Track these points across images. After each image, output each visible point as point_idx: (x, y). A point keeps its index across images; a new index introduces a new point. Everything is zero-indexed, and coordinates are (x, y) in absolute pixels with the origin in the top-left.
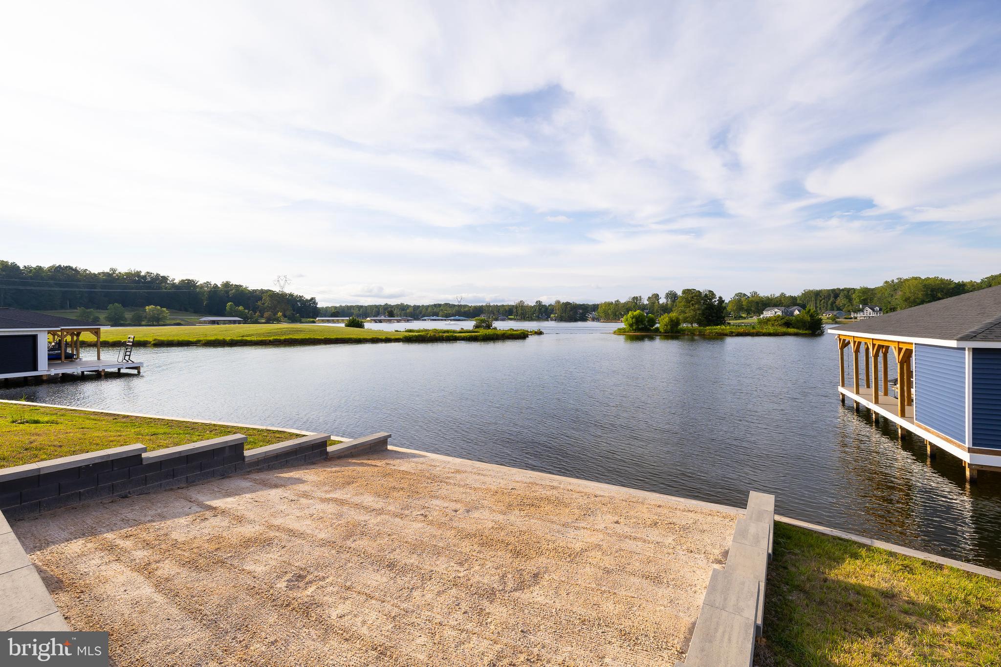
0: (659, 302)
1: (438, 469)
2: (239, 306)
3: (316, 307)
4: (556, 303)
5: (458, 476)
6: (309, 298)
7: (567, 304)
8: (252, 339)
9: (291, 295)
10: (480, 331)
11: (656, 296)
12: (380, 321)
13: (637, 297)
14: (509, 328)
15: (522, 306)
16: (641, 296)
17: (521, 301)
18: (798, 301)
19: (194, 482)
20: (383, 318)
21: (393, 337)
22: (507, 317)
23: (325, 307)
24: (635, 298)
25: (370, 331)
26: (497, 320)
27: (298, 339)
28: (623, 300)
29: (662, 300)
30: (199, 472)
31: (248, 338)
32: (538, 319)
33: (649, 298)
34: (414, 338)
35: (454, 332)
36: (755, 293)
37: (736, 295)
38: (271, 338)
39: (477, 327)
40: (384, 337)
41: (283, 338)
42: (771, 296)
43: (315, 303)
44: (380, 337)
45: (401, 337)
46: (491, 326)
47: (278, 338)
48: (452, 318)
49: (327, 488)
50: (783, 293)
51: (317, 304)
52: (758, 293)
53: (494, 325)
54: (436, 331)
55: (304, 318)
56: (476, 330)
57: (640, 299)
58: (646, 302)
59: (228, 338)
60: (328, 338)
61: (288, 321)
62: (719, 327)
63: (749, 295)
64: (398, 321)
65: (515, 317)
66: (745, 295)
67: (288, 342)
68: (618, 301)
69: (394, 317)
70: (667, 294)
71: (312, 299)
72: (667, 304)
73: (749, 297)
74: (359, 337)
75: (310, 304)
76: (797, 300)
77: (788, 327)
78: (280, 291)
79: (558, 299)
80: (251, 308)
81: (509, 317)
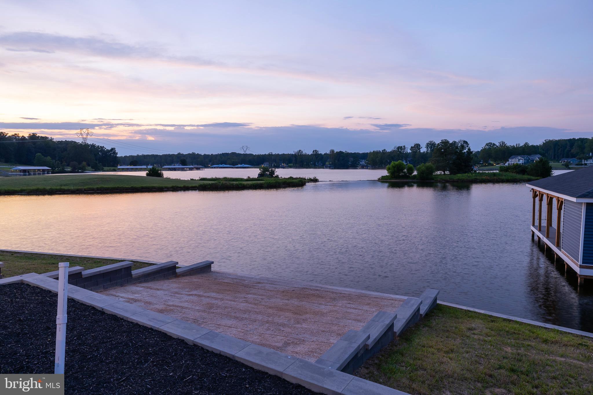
0: (420, 151)
1: (246, 281)
2: (46, 156)
3: (116, 157)
4: (330, 152)
5: (260, 285)
6: (110, 149)
7: (341, 152)
8: (69, 188)
9: (93, 146)
10: (265, 179)
11: (418, 146)
12: (175, 169)
13: (401, 147)
14: (289, 176)
15: (300, 154)
16: (404, 146)
17: (300, 151)
18: (540, 150)
19: (107, 288)
20: (177, 166)
21: (190, 185)
22: (287, 164)
23: (123, 156)
24: (400, 148)
25: (168, 179)
26: (278, 167)
27: (109, 188)
28: (389, 150)
29: (423, 150)
30: (110, 283)
31: (66, 188)
32: (315, 167)
33: (412, 147)
34: (209, 187)
35: (242, 180)
36: (503, 143)
37: (487, 145)
38: (86, 187)
39: (260, 175)
40: (182, 186)
41: (95, 187)
42: (517, 145)
43: (115, 153)
44: (179, 186)
45: (197, 185)
46: (274, 174)
47: (92, 187)
48: (239, 166)
49: (187, 290)
50: (527, 143)
51: (117, 154)
52: (505, 143)
53: (276, 174)
54: (225, 179)
55: (106, 167)
56: (261, 178)
57: (404, 149)
58: (409, 151)
59: (48, 188)
60: (135, 187)
61: (92, 169)
62: (466, 174)
63: (498, 144)
64: (191, 169)
65: (294, 165)
66: (494, 144)
67: (101, 190)
68: (384, 150)
69: (187, 165)
70: (428, 144)
71: (112, 149)
72: (427, 153)
73: (497, 146)
74: (161, 186)
75: (111, 154)
76: (538, 149)
77: (524, 174)
78: (82, 142)
79: (332, 149)
80: (57, 158)
81: (289, 165)
